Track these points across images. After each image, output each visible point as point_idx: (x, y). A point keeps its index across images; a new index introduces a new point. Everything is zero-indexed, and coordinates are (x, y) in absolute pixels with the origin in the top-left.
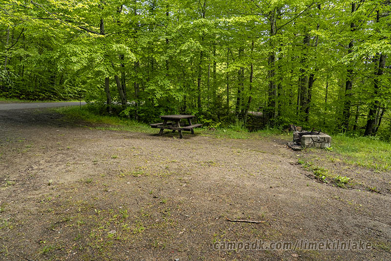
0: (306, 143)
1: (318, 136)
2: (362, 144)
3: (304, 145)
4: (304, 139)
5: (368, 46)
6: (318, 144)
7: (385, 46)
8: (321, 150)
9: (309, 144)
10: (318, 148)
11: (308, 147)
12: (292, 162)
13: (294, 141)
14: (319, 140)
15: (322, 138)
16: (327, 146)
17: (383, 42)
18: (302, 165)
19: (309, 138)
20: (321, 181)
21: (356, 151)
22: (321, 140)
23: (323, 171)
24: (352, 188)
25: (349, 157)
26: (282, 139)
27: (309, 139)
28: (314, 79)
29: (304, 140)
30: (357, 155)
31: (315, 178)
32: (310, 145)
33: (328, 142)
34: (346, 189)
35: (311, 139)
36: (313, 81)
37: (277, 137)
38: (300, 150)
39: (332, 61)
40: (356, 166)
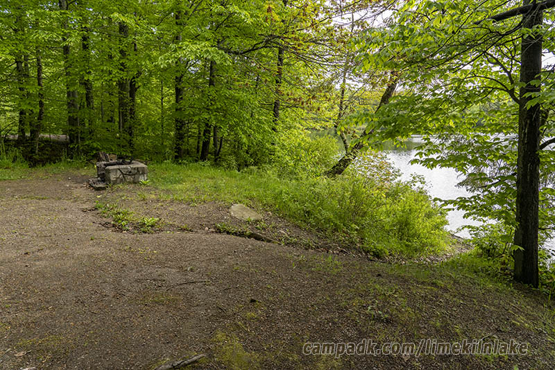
0: (113, 177)
1: (128, 166)
2: (189, 172)
3: (109, 180)
4: (109, 171)
5: (187, 46)
6: (129, 177)
7: (206, 49)
8: (133, 185)
9: (117, 178)
10: (130, 183)
11: (115, 183)
12: (87, 207)
13: (99, 176)
14: (130, 172)
15: (135, 169)
16: (142, 179)
17: (203, 44)
18: (100, 210)
19: (116, 170)
20: (120, 229)
21: (179, 182)
22: (132, 171)
23: (125, 214)
24: (161, 230)
25: (168, 191)
26: (83, 174)
27: (116, 172)
28: (136, 86)
29: (109, 173)
30: (178, 187)
31: (114, 226)
32: (119, 180)
33: (143, 173)
34: (152, 233)
35: (119, 171)
36: (136, 89)
37: (76, 172)
38: (104, 189)
39: (148, 62)
40: (172, 201)
